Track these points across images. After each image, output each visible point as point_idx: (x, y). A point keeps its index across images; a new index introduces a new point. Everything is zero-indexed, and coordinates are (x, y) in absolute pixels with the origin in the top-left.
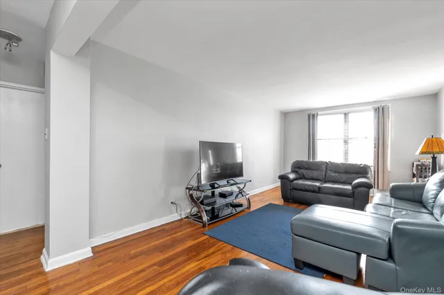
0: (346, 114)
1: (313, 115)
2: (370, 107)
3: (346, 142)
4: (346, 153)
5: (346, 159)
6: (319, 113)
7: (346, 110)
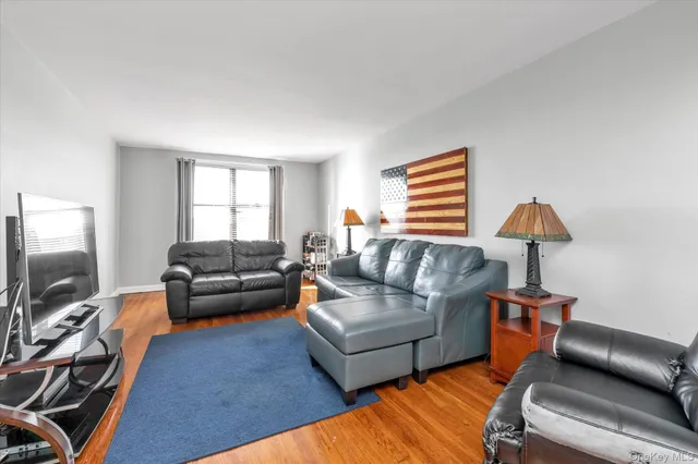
0: (233, 170)
1: (187, 163)
2: (266, 166)
3: (234, 211)
4: (234, 226)
5: (234, 234)
6: (198, 161)
7: (234, 164)
